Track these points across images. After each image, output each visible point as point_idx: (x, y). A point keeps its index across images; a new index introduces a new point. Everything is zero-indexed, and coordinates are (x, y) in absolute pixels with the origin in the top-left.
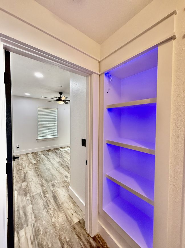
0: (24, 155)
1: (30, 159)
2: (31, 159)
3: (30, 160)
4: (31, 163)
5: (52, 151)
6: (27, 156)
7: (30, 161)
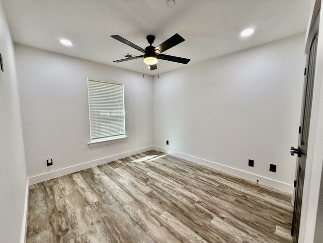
0: (65, 179)
1: (81, 191)
2: (82, 189)
3: (83, 193)
4: (88, 204)
5: (120, 164)
6: (73, 182)
7: (82, 196)
